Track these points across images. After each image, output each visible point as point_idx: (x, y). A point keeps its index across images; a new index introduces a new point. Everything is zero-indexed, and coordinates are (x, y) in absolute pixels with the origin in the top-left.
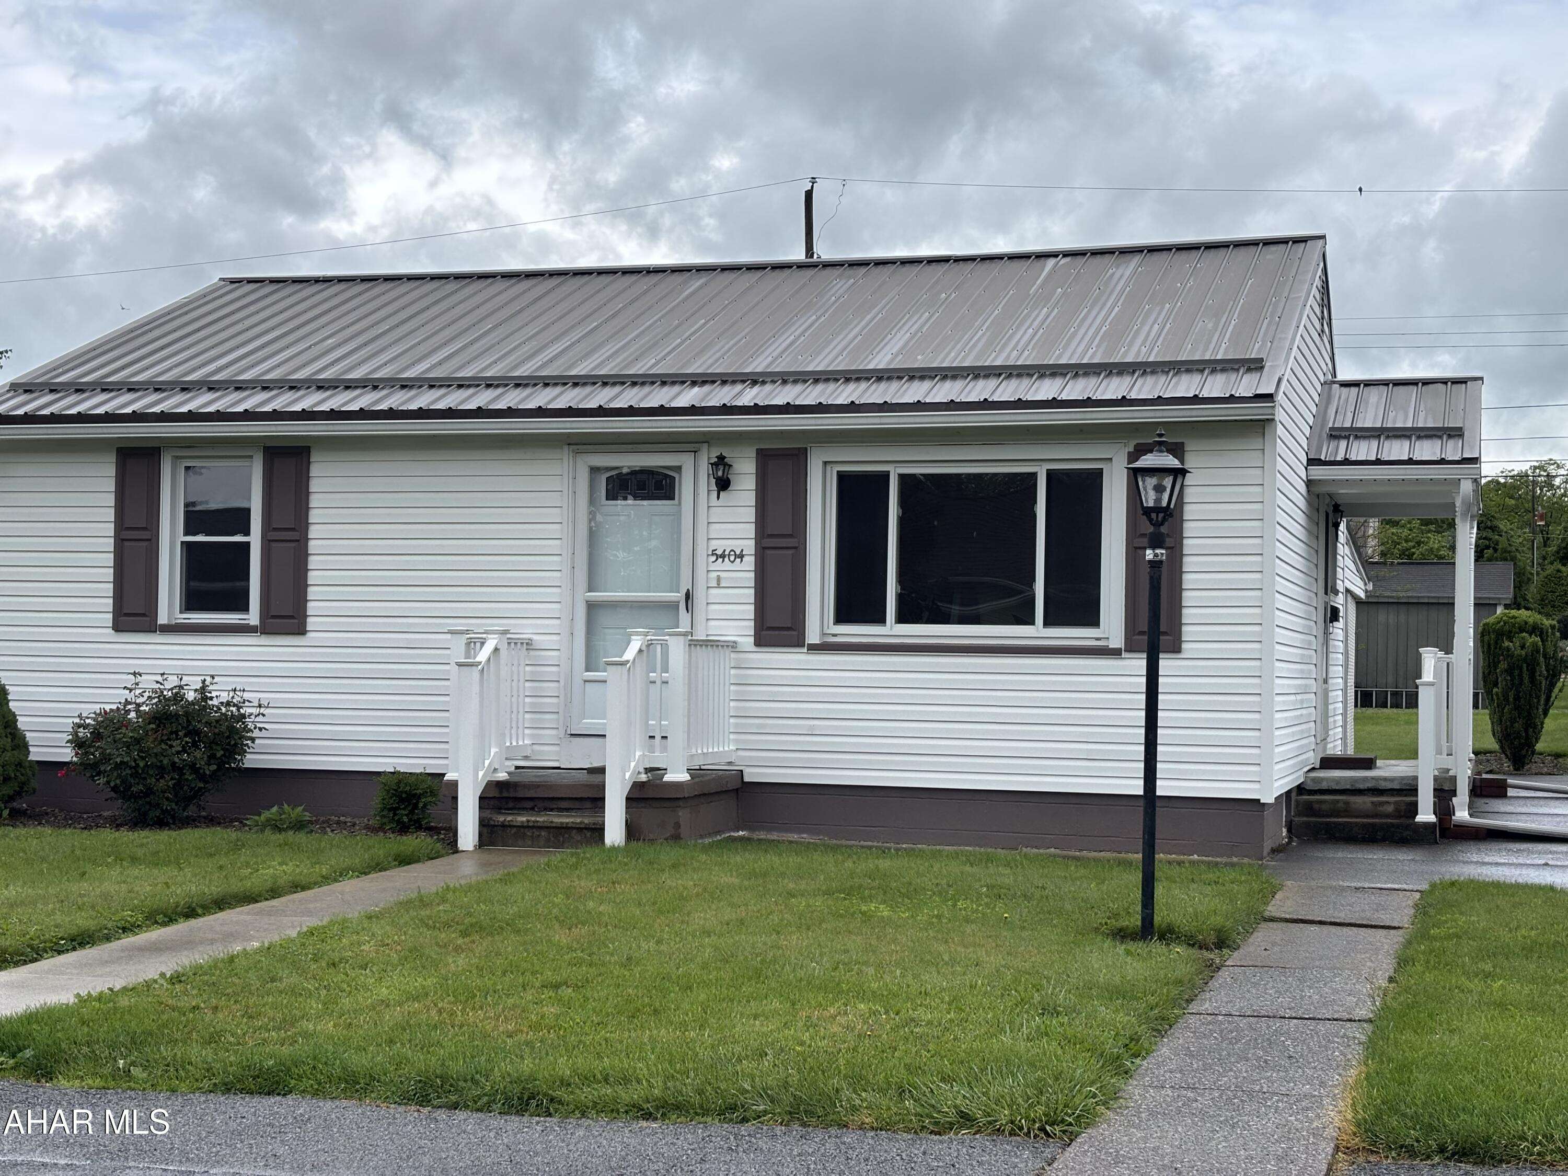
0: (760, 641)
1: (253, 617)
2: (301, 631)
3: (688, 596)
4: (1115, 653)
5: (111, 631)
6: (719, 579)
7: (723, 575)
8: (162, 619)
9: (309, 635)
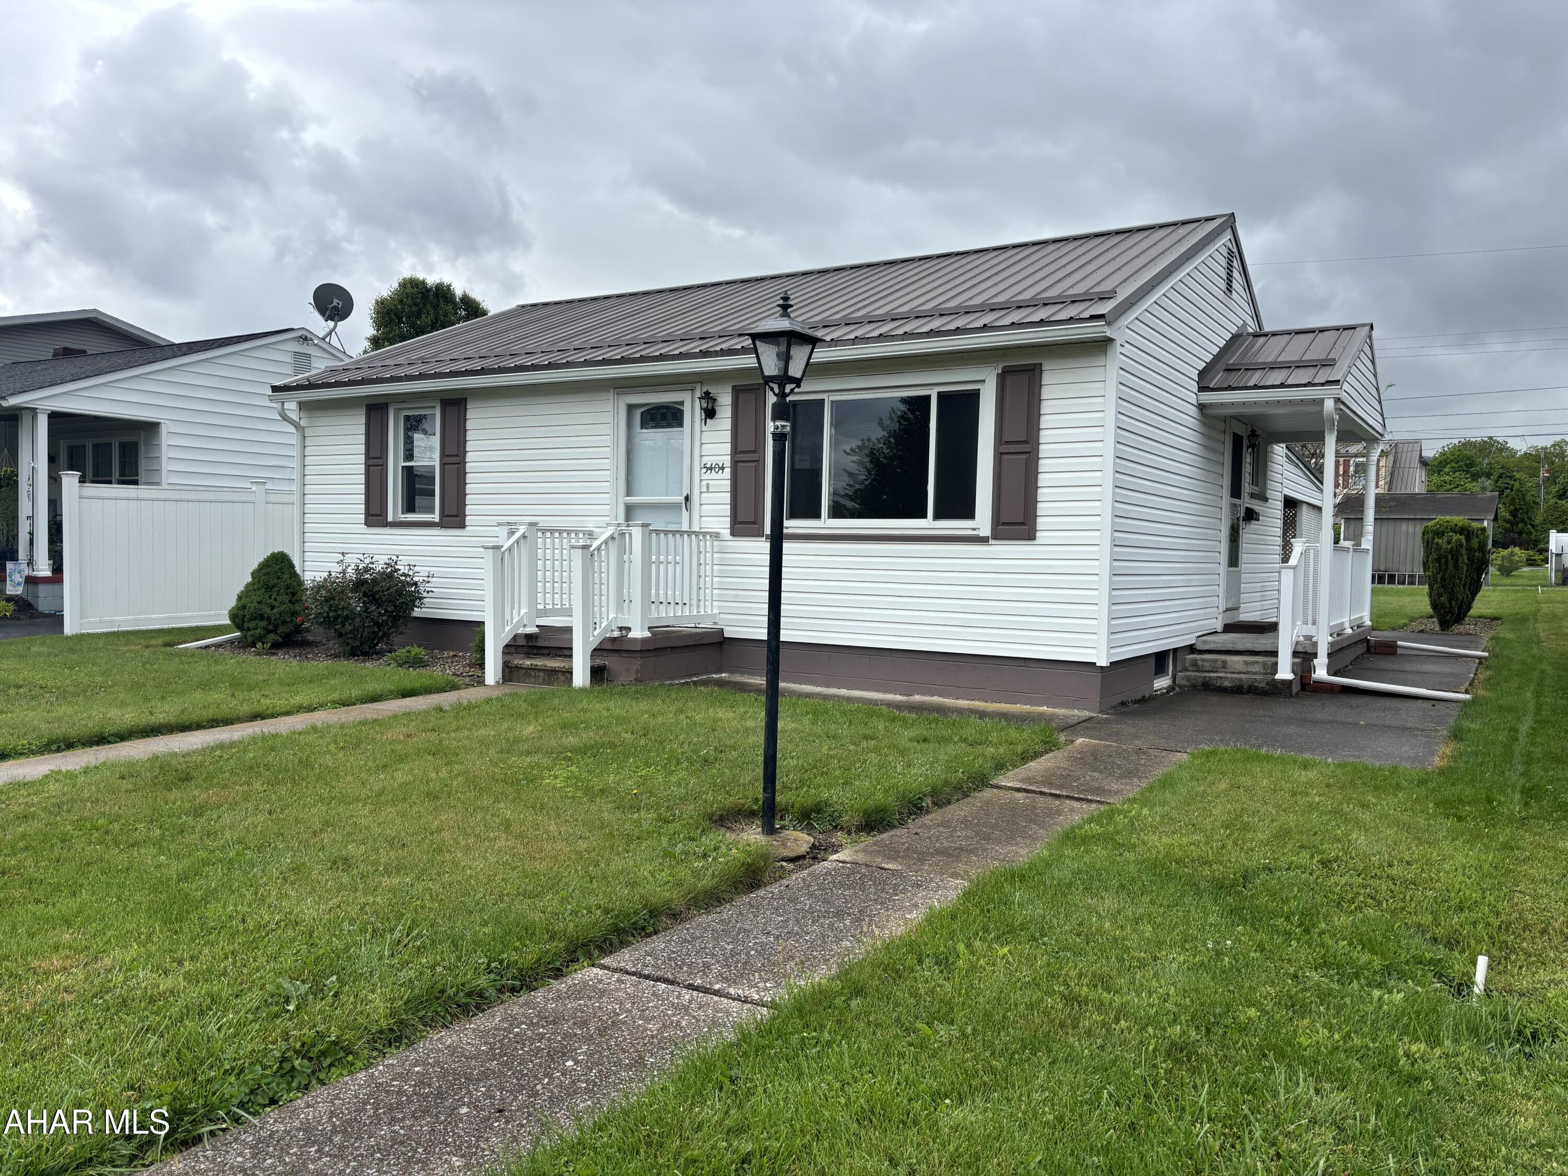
0: (733, 533)
1: (436, 517)
2: (462, 526)
3: (687, 499)
4: (983, 540)
5: (363, 526)
6: (708, 485)
7: (711, 482)
8: (390, 519)
9: (467, 528)
